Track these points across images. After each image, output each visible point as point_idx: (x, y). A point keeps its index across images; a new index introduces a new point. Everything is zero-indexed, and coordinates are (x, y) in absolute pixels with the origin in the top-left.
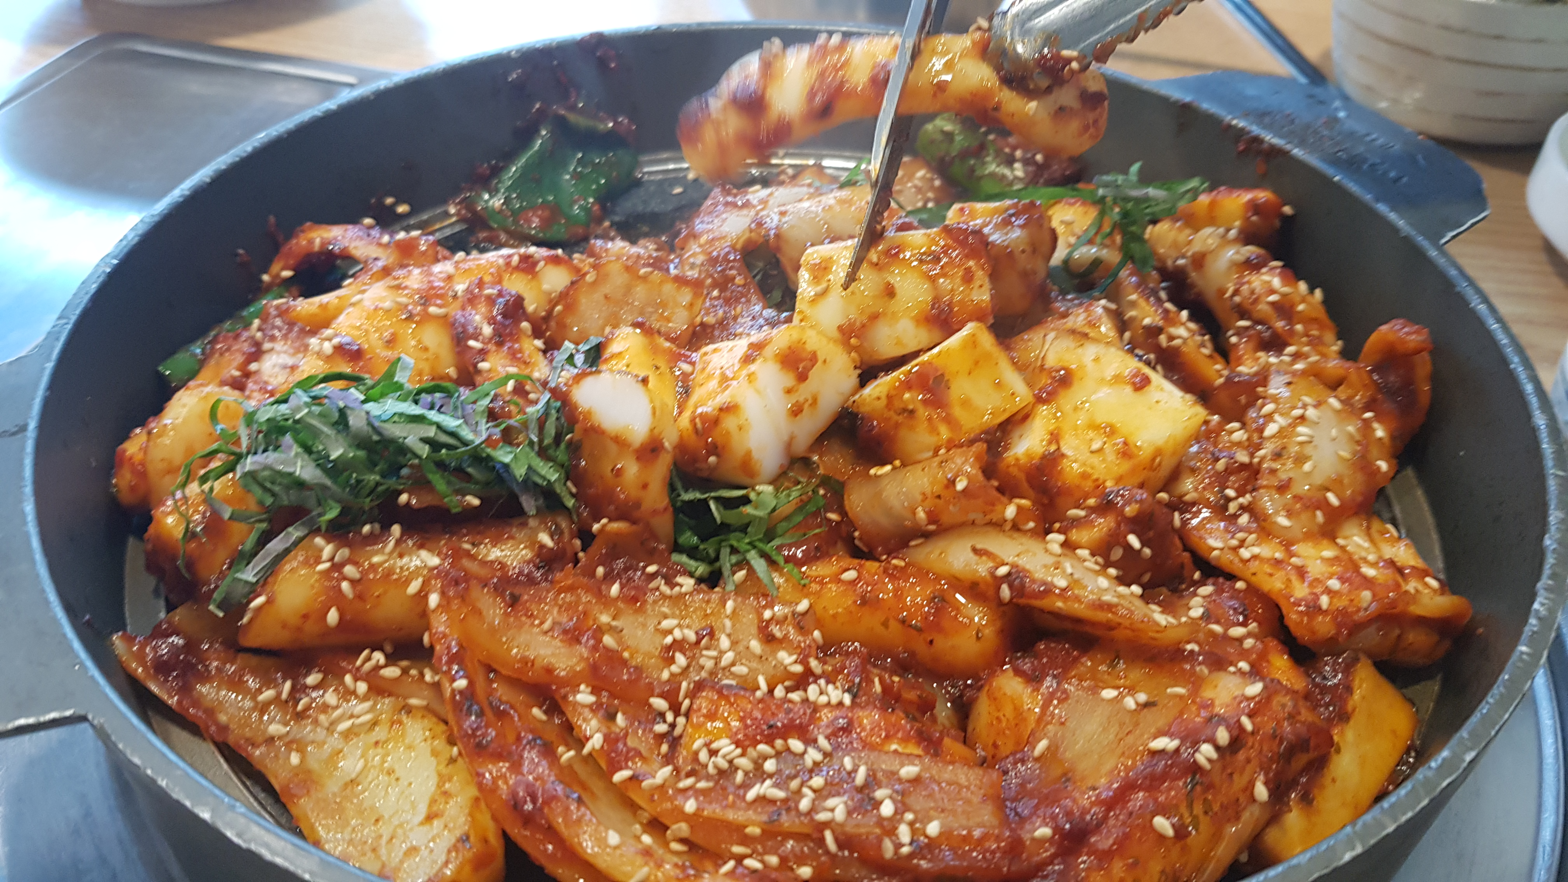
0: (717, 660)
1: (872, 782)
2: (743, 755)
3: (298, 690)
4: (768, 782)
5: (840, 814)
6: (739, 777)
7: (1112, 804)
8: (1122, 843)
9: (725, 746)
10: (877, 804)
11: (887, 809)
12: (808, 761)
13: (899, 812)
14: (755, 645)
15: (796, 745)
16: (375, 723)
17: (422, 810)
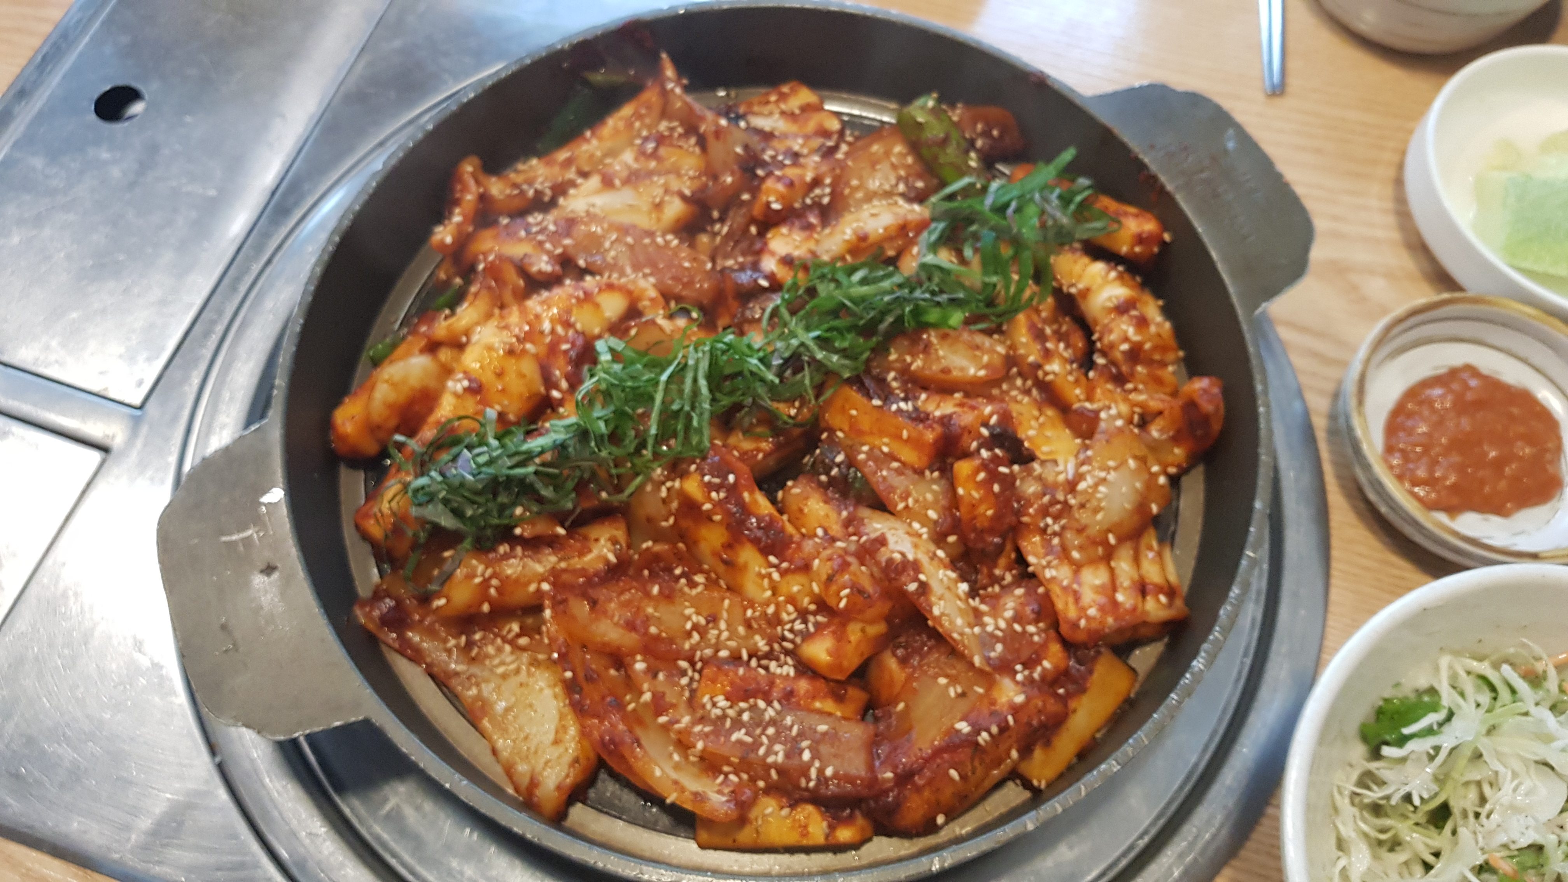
0: (719, 636)
1: (801, 735)
2: (731, 707)
3: (470, 644)
4: (743, 731)
5: (780, 758)
6: (728, 723)
7: (928, 760)
8: (930, 782)
9: (722, 702)
10: (801, 751)
11: (806, 756)
12: (767, 717)
13: (813, 758)
14: (741, 630)
15: (761, 704)
16: (517, 671)
17: (551, 736)
